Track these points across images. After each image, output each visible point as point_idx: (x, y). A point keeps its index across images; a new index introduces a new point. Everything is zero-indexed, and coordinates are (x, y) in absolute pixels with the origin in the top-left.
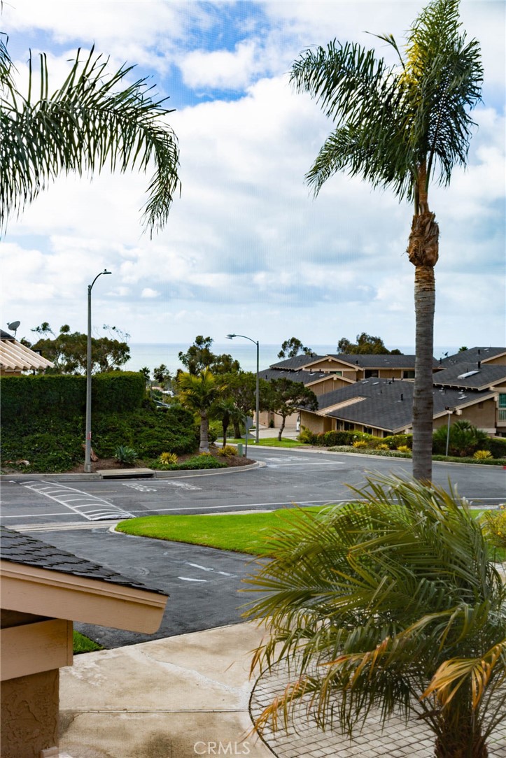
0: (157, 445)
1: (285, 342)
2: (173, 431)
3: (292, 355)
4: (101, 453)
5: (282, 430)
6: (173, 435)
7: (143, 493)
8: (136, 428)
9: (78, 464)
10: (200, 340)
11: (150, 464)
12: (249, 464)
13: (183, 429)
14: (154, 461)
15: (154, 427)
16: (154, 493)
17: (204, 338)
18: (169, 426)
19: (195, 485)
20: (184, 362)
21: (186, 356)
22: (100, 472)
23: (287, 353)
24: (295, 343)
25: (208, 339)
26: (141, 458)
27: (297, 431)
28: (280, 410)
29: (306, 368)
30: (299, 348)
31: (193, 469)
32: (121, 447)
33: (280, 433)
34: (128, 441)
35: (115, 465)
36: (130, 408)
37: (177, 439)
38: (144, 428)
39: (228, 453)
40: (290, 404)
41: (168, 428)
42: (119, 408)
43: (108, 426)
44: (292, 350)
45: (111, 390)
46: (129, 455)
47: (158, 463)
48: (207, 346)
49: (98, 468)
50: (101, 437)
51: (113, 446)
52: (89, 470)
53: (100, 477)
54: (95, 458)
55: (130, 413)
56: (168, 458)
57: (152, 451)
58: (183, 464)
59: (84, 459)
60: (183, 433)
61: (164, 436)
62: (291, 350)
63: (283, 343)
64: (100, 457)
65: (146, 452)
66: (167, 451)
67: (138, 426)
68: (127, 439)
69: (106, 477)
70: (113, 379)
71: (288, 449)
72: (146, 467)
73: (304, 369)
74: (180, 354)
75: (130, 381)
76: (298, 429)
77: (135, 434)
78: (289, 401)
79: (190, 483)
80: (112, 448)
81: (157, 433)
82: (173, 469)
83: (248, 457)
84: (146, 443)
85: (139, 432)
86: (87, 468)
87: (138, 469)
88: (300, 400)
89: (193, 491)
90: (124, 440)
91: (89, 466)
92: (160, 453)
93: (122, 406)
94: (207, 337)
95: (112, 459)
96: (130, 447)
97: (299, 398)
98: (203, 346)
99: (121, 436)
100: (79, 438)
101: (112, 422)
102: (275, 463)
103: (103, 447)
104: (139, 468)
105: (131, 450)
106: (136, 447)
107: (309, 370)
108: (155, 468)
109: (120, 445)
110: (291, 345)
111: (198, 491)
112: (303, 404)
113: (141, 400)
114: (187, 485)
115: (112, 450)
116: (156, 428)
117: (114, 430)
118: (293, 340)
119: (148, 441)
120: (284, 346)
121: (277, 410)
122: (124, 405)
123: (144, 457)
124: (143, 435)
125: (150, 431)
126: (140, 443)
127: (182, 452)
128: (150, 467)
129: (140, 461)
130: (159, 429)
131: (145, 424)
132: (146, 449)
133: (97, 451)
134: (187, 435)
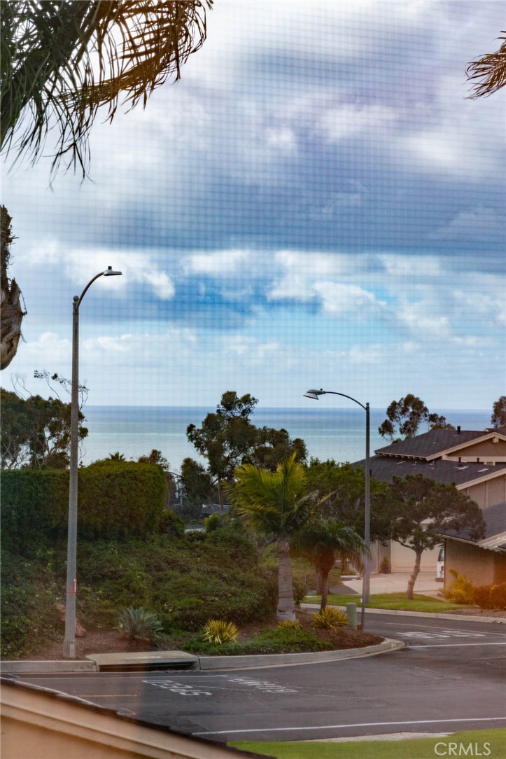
0: (197, 607)
1: (394, 404)
2: (224, 579)
3: (407, 429)
4: (91, 621)
5: (414, 578)
6: (225, 587)
7: (188, 699)
8: (155, 573)
9: (49, 642)
10: (229, 400)
11: (185, 644)
12: (371, 643)
13: (241, 575)
14: (194, 637)
15: (188, 571)
16: (208, 698)
17: (240, 396)
18: (216, 568)
19: (282, 684)
20: (197, 445)
21: (202, 431)
22: (93, 657)
23: (397, 426)
24: (412, 405)
25: (247, 399)
26: (166, 631)
27: (438, 580)
28: (412, 538)
29: (449, 455)
30: (422, 415)
31: (270, 652)
32: (131, 610)
33: (412, 584)
34: (142, 597)
35: (120, 645)
36: (139, 534)
37: (234, 594)
38: (170, 573)
39: (332, 622)
40: (430, 526)
41: (214, 572)
42: (121, 533)
43: (102, 568)
44: (408, 419)
45: (106, 499)
46: (146, 625)
47: (200, 640)
48: (244, 413)
49: (89, 651)
50: (89, 589)
51: (112, 607)
52: (72, 654)
53: (94, 669)
54: (81, 630)
55: (140, 543)
56: (221, 631)
57: (187, 618)
58: (249, 642)
59: (63, 633)
60: (243, 583)
61: (209, 587)
62: (404, 419)
63: (389, 404)
64: (90, 628)
65: (176, 619)
66: (216, 618)
67: (159, 569)
68: (139, 593)
69: (104, 668)
70: (108, 476)
71: (433, 615)
72: (179, 648)
73: (445, 458)
74: (191, 428)
75: (141, 481)
76: (439, 576)
77: (154, 585)
78: (428, 521)
79: (271, 680)
80: (111, 611)
81: (195, 582)
82: (231, 653)
83: (366, 630)
84: (177, 603)
85: (160, 580)
86: (68, 650)
87: (164, 653)
88: (451, 518)
89: (283, 695)
90: (133, 595)
91: (72, 647)
92: (203, 621)
93: (126, 530)
94: (245, 393)
95: (111, 633)
96: (146, 610)
97: (448, 515)
98: (237, 412)
99: (127, 587)
100: (49, 592)
101: (109, 561)
102: (421, 642)
103: (95, 610)
104: (165, 650)
105: (148, 616)
106: (158, 610)
107: (455, 459)
108: (196, 651)
109: (128, 605)
110: (404, 411)
111: (291, 695)
112: (456, 526)
113: (158, 518)
114: (266, 683)
115: (112, 616)
116: (193, 573)
117: (114, 576)
118: (410, 400)
119: (179, 598)
120: (392, 411)
121: (404, 538)
122: (129, 527)
123: (172, 629)
124: (168, 585)
125: (183, 579)
126: (164, 602)
127: (244, 619)
128: (187, 649)
129: (166, 637)
130: (200, 575)
131: (173, 564)
132: (177, 614)
133: (83, 616)
134: (250, 586)
